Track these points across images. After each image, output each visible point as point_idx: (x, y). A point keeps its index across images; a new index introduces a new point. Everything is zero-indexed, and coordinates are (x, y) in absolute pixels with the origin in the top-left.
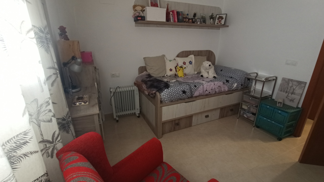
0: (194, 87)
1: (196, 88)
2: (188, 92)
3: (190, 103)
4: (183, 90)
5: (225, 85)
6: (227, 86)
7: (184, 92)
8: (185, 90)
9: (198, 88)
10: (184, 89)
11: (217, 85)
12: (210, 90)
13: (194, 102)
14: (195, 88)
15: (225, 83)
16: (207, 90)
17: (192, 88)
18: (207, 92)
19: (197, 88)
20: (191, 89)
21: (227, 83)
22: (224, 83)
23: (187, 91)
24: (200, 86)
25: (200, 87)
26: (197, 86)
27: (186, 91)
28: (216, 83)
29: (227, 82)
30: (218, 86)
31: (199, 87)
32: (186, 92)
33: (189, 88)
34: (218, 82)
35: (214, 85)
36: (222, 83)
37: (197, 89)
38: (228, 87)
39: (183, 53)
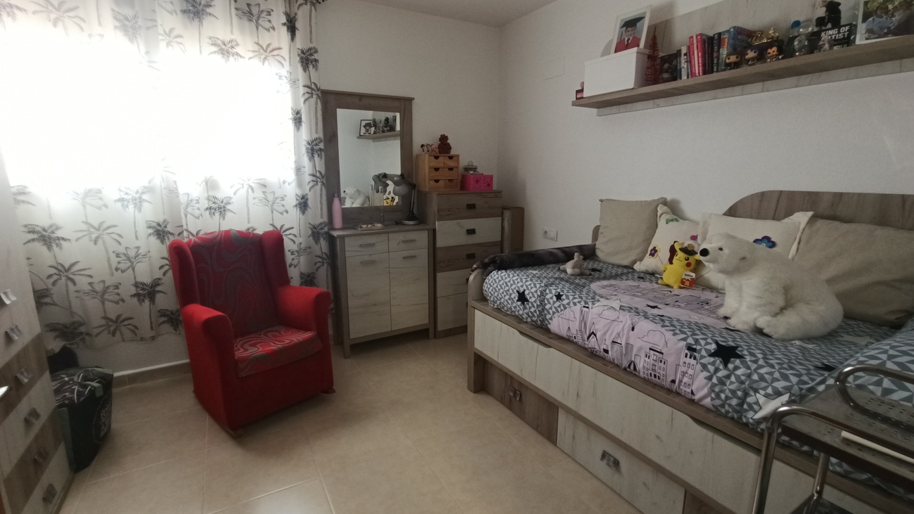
0: (555, 299)
1: (557, 304)
2: (532, 303)
3: (531, 342)
4: (522, 290)
5: (693, 361)
6: (706, 374)
7: (522, 298)
8: (526, 292)
9: (563, 305)
10: (525, 287)
11: (645, 339)
12: (609, 342)
13: (541, 347)
14: (554, 303)
15: (704, 353)
16: (593, 333)
17: (547, 299)
18: (592, 343)
19: (562, 308)
20: (543, 301)
21: (712, 359)
22: (690, 348)
23: (531, 298)
24: (575, 304)
25: (574, 308)
26: (564, 297)
27: (528, 297)
28: (644, 325)
29: (718, 361)
30: (650, 346)
31: (568, 304)
32: (527, 301)
33: (539, 293)
34: (658, 327)
35: (633, 329)
36: (683, 344)
37: (562, 310)
38: (714, 385)
39: (761, 201)
